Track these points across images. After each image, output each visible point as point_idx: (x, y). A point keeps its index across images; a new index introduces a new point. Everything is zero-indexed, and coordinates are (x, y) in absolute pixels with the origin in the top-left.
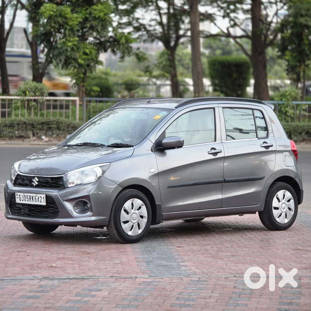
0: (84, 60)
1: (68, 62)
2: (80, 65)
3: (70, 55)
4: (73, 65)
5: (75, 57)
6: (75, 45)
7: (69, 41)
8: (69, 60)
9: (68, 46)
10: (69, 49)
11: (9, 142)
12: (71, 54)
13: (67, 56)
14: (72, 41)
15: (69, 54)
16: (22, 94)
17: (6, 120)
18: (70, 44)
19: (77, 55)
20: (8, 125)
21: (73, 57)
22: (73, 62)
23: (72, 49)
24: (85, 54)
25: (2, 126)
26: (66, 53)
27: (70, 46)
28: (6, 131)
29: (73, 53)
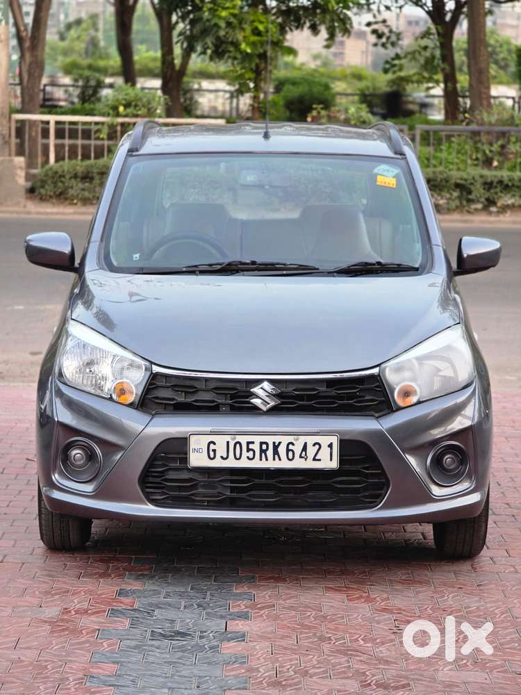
0: (253, 44)
1: (220, 50)
2: (247, 56)
3: (224, 36)
4: (232, 54)
5: (235, 40)
6: (234, 16)
7: (224, 8)
8: (224, 46)
9: (220, 18)
10: (223, 24)
11: (83, 209)
12: (227, 33)
13: (218, 38)
14: (228, 8)
15: (222, 33)
16: (111, 112)
17: (77, 165)
18: (224, 14)
19: (240, 36)
20: (80, 174)
21: (230, 39)
22: (232, 49)
23: (229, 24)
24: (256, 32)
25: (68, 177)
26: (217, 31)
27: (224, 18)
28: (77, 187)
29: (231, 31)
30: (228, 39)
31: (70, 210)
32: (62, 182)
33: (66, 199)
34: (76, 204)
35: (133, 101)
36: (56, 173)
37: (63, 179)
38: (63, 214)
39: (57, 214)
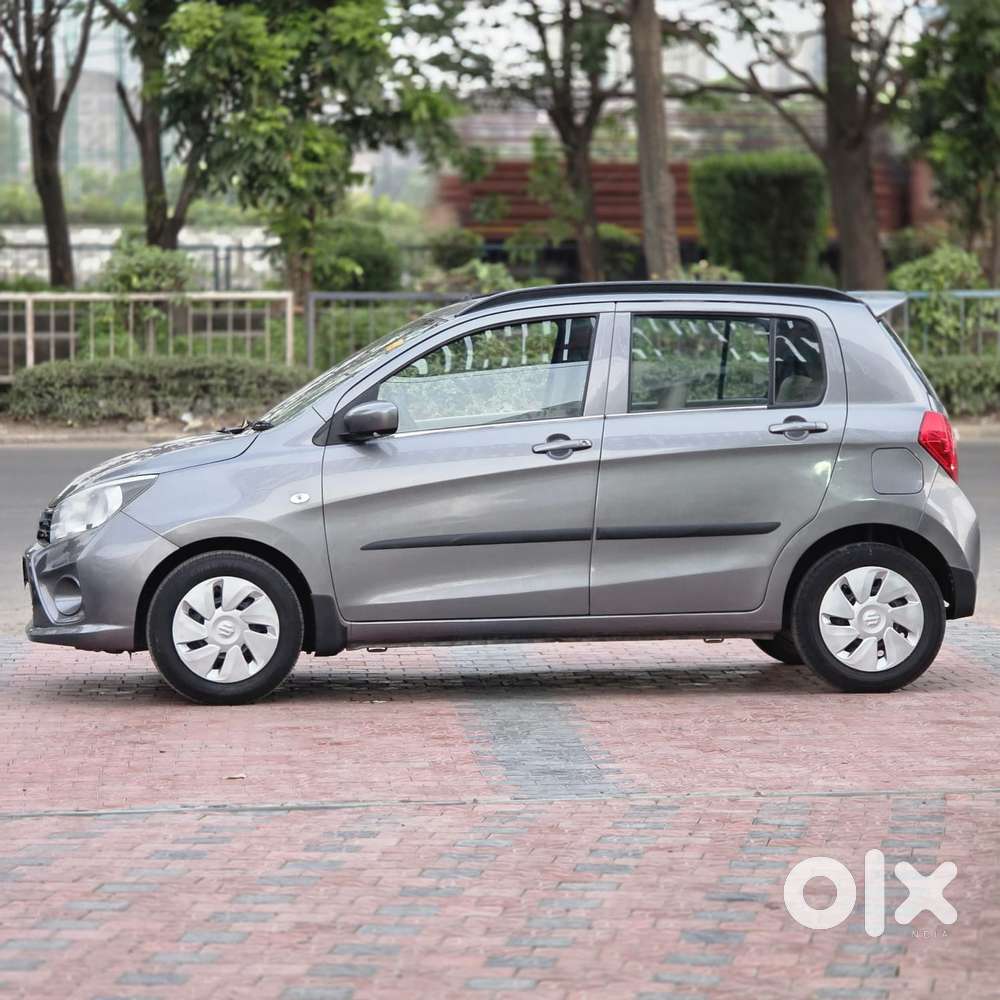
0: (307, 175)
1: (256, 184)
2: (296, 192)
3: (264, 163)
4: (275, 191)
5: (281, 169)
6: (280, 132)
7: (260, 119)
8: (261, 178)
9: (256, 134)
10: (261, 144)
11: (82, 434)
12: (267, 159)
13: (254, 166)
14: (269, 119)
15: (259, 158)
16: (119, 285)
17: (71, 367)
18: (262, 128)
19: (287, 161)
20: (77, 380)
21: (274, 168)
22: (274, 183)
23: (270, 142)
24: (311, 157)
25: (57, 385)
26: (251, 156)
27: (263, 135)
28: (73, 401)
29: (273, 155)
30: (269, 167)
31: (62, 435)
32: (49, 393)
33: (55, 419)
34: (71, 426)
35: (153, 267)
36: (40, 380)
37: (51, 389)
38: (53, 441)
39: (44, 441)
